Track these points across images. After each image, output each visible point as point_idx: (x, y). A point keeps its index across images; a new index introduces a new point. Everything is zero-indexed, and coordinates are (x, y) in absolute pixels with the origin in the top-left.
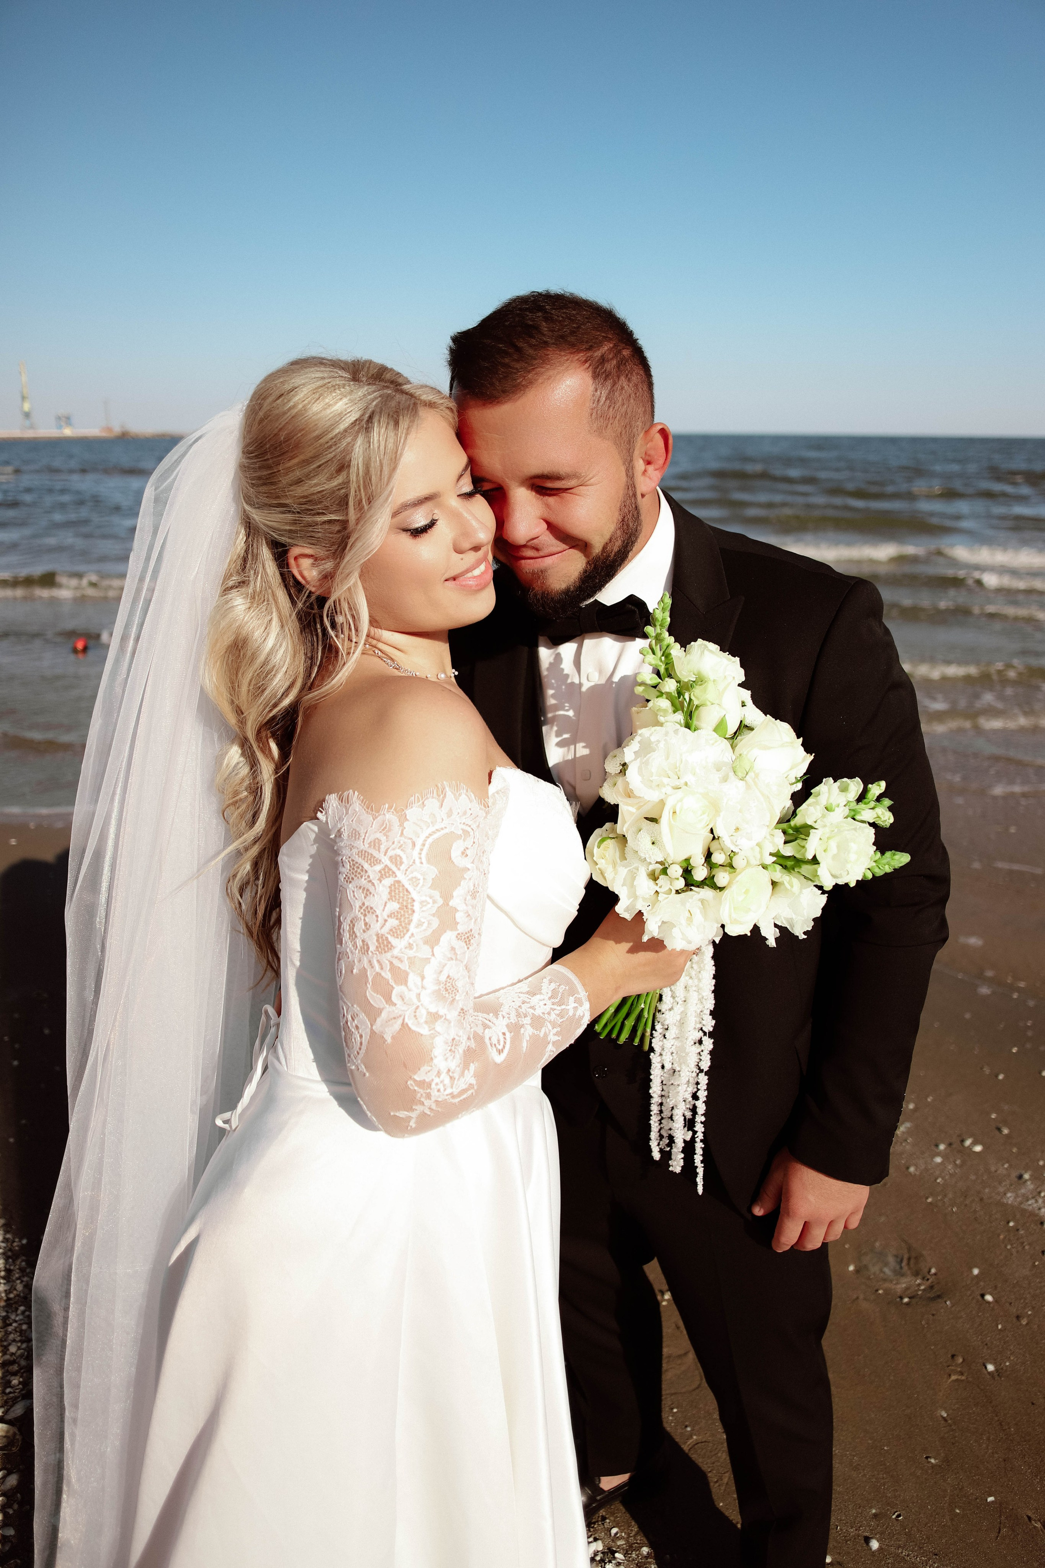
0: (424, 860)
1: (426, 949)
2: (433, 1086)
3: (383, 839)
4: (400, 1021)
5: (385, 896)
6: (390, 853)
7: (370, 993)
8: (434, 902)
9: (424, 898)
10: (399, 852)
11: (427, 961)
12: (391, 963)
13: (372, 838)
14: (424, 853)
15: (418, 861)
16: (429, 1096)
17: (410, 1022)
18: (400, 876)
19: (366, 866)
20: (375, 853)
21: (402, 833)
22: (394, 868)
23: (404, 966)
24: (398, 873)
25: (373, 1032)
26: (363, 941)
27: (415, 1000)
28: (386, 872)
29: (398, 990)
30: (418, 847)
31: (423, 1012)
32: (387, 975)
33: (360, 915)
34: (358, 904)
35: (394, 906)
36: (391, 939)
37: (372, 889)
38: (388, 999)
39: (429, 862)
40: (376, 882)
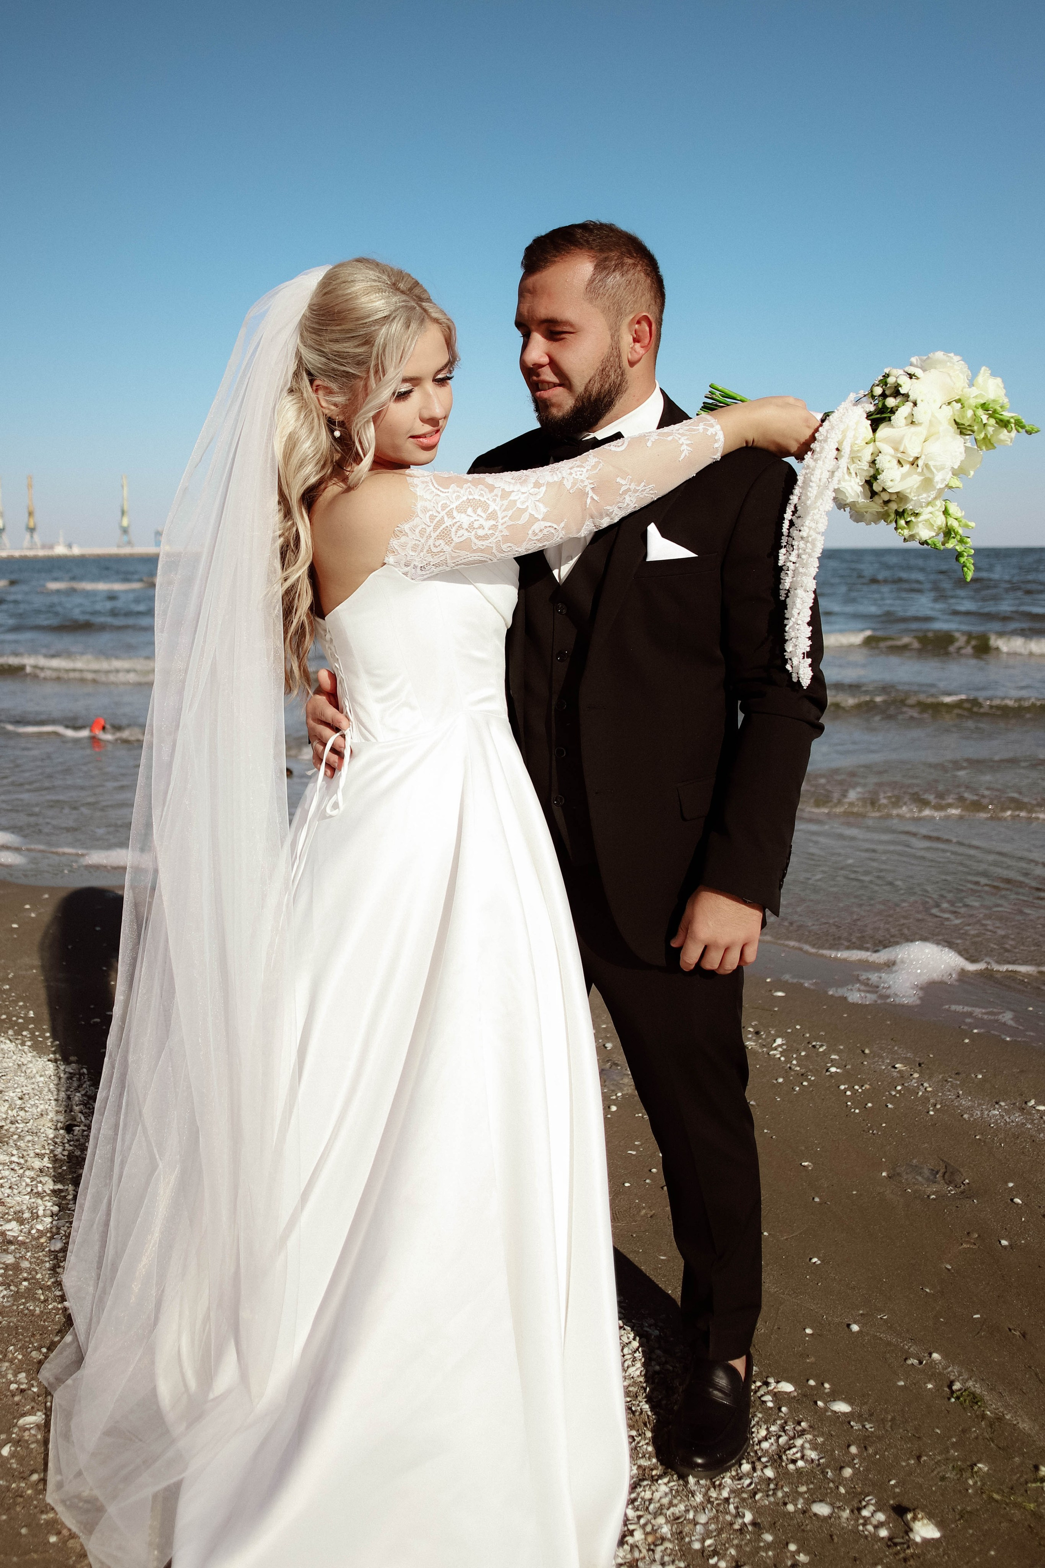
0: (446, 490)
1: (496, 491)
2: (576, 477)
3: (431, 513)
4: (537, 503)
5: (463, 515)
6: (439, 510)
7: (521, 522)
8: (469, 487)
9: (467, 493)
10: (440, 505)
11: (503, 490)
12: (504, 511)
13: (428, 520)
14: (443, 490)
15: (447, 494)
16: (582, 481)
17: (538, 497)
18: (454, 506)
19: (444, 526)
20: (437, 519)
21: (430, 501)
22: (448, 509)
23: (506, 502)
24: (451, 507)
25: (543, 519)
26: (489, 529)
27: (526, 495)
28: (450, 514)
29: (519, 505)
30: (439, 493)
31: (532, 491)
32: (510, 513)
33: (473, 533)
34: (466, 534)
35: (470, 511)
36: (489, 511)
37: (458, 524)
38: (525, 510)
39: (448, 488)
40: (455, 521)
